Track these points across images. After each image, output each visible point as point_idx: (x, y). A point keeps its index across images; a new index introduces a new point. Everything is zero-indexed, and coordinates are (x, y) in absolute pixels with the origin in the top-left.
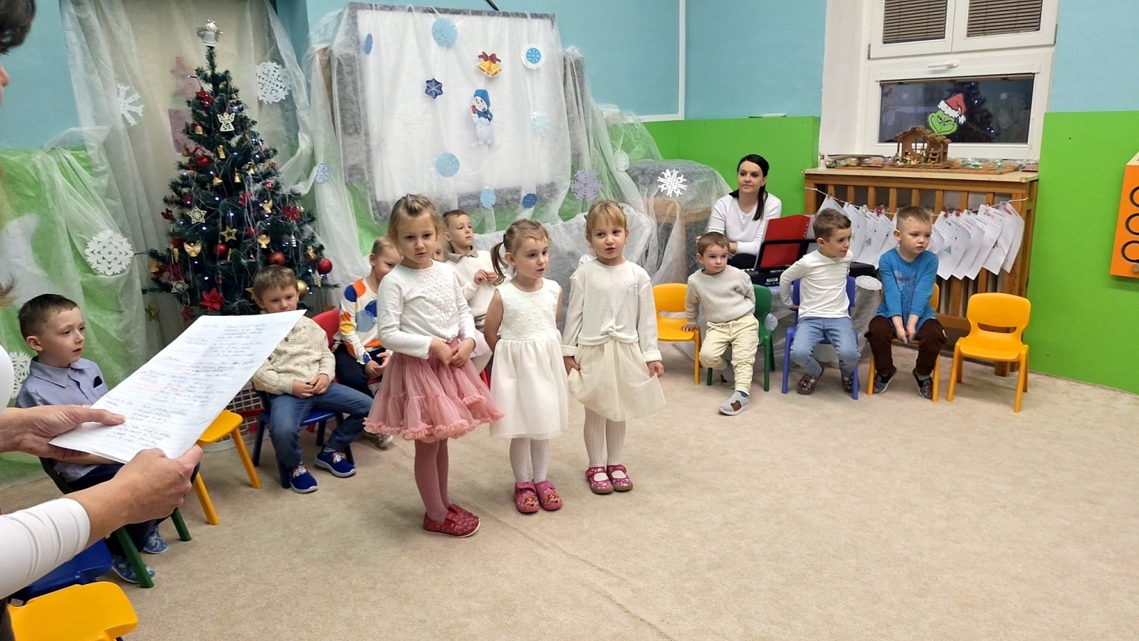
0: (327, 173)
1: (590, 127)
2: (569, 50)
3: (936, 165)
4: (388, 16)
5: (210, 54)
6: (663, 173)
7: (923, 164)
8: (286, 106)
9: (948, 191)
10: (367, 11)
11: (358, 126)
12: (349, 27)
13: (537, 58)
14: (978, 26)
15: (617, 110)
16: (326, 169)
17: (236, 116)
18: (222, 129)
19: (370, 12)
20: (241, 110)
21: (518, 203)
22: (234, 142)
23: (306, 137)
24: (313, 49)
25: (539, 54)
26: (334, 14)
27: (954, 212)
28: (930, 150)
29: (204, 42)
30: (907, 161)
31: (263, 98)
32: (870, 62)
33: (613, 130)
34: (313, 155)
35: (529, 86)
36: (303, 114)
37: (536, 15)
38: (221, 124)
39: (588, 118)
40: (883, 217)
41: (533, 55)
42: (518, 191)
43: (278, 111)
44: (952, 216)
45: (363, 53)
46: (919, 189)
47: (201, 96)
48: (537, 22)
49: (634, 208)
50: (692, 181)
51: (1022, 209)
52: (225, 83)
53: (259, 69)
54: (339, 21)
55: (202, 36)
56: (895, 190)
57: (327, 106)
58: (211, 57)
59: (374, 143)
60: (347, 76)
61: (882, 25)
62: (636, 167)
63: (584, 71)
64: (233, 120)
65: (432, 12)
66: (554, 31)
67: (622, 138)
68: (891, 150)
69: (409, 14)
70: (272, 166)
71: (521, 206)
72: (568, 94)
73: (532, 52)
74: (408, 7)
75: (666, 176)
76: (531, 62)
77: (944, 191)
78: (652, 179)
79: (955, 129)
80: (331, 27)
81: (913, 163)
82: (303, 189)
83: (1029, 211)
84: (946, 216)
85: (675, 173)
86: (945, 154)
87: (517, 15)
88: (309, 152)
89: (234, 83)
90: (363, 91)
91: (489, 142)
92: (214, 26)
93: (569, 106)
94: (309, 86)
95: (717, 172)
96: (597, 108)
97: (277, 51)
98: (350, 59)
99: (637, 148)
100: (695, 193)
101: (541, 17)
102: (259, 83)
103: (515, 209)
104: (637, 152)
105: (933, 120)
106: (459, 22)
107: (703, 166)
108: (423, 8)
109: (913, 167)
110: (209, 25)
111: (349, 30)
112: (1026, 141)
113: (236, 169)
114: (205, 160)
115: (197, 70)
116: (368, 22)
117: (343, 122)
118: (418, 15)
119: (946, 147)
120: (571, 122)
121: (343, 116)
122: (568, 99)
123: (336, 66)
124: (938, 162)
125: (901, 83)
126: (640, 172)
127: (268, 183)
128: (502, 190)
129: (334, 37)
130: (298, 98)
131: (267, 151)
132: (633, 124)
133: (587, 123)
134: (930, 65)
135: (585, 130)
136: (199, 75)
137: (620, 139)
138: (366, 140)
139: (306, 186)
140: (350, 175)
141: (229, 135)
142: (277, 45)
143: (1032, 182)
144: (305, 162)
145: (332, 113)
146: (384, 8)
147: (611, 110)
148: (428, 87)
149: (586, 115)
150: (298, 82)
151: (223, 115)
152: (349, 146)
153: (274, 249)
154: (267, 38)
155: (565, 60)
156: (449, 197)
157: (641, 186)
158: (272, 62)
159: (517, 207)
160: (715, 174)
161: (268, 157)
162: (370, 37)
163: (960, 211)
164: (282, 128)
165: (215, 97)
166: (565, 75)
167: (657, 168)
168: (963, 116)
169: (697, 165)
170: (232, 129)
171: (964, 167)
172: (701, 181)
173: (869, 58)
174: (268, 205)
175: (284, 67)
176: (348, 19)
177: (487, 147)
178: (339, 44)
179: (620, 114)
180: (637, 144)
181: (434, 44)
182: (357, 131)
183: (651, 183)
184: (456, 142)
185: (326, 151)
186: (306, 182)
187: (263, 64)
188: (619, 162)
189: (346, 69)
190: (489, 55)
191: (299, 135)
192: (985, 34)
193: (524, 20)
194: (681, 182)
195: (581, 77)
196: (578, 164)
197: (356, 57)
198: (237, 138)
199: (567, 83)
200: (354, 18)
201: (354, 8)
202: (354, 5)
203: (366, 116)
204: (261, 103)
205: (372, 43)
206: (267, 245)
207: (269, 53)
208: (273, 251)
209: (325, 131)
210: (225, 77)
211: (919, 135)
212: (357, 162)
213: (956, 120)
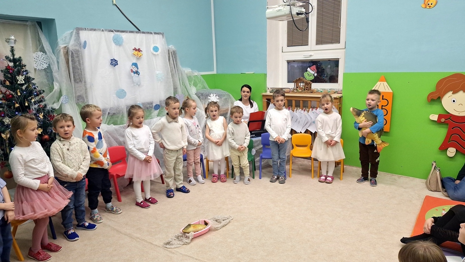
0: (67, 99)
1: (180, 77)
2: (170, 46)
3: (308, 91)
4: (93, 34)
5: (12, 50)
6: (210, 95)
7: (303, 91)
8: (47, 71)
9: (312, 101)
10: (84, 31)
11: (81, 79)
12: (76, 38)
13: (157, 50)
14: (319, 42)
15: (190, 70)
16: (67, 97)
17: (25, 77)
18: (19, 83)
19: (85, 31)
20: (27, 73)
21: (152, 108)
22: (24, 88)
23: (57, 84)
24: (60, 47)
25: (158, 48)
26: (69, 32)
27: (315, 109)
28: (305, 86)
29: (9, 44)
30: (298, 90)
31: (36, 67)
32: (283, 53)
33: (189, 78)
34: (61, 91)
35: (154, 62)
36: (55, 74)
37: (156, 33)
38: (18, 80)
39: (179, 73)
40: (291, 110)
41: (156, 49)
42: (152, 103)
43: (44, 72)
44: (314, 110)
45: (82, 48)
46: (303, 100)
47: (8, 68)
48: (156, 35)
49: (200, 109)
50: (221, 98)
51: (338, 108)
52: (19, 62)
53: (34, 55)
54: (71, 36)
55: (8, 42)
56: (294, 101)
57: (67, 71)
58: (12, 51)
59: (88, 86)
60: (76, 58)
61: (287, 40)
62: (199, 93)
63: (177, 55)
64: (24, 78)
65: (112, 31)
66: (164, 39)
67: (193, 81)
68: (292, 86)
69: (103, 32)
70: (42, 98)
71: (153, 109)
72: (171, 65)
73: (155, 47)
74: (102, 30)
75: (211, 96)
76: (155, 51)
77: (311, 101)
78: (206, 97)
79: (313, 78)
80: (68, 38)
81: (300, 91)
82: (56, 106)
83: (340, 108)
84: (312, 110)
85: (215, 95)
86: (311, 87)
87: (148, 33)
88: (59, 90)
89: (24, 62)
90: (83, 64)
91: (139, 84)
92: (14, 38)
93: (172, 69)
94: (58, 62)
95: (230, 95)
96: (183, 69)
97: (43, 47)
98: (77, 51)
99: (199, 85)
100: (223, 102)
101: (158, 34)
102: (35, 61)
103: (150, 111)
104: (199, 86)
105: (306, 74)
106: (124, 36)
107: (225, 92)
108: (108, 30)
109: (300, 92)
110: (11, 37)
111: (76, 39)
112: (338, 83)
113: (26, 100)
114: (10, 96)
115: (6, 57)
116: (84, 35)
117: (74, 77)
118: (106, 33)
119: (311, 85)
120: (173, 75)
121: (74, 75)
122: (171, 66)
123: (71, 54)
124: (309, 90)
125: (294, 61)
126: (201, 94)
127: (41, 105)
128: (145, 103)
129: (69, 42)
130: (53, 68)
131: (40, 91)
132: (197, 75)
133: (179, 76)
134: (304, 55)
135: (178, 78)
136: (7, 59)
137: (192, 81)
138: (84, 85)
139: (58, 105)
140: (78, 100)
141: (22, 85)
142: (43, 45)
143: (340, 97)
144: (57, 95)
145: (69, 74)
146: (91, 30)
147: (188, 70)
148: (111, 62)
149: (178, 73)
150: (53, 61)
151: (19, 76)
152: (77, 87)
153: (44, 133)
154: (38, 42)
155: (169, 51)
156: (122, 107)
157: (202, 100)
158: (41, 52)
159: (151, 110)
160: (229, 95)
161: (41, 94)
162: (85, 42)
163: (317, 108)
164: (46, 80)
165: (15, 69)
166: (169, 57)
167: (207, 93)
168: (316, 73)
169: (223, 91)
170: (24, 82)
171: (317, 92)
172: (224, 98)
173: (282, 52)
174: (42, 115)
175: (46, 54)
176: (75, 34)
177: (138, 86)
178: (72, 45)
179: (192, 72)
180: (199, 83)
181: (113, 45)
182: (81, 81)
183: (205, 99)
184: (124, 84)
185: (67, 90)
186: (57, 103)
187: (36, 53)
188: (192, 91)
189: (75, 55)
190: (137, 49)
191: (54, 83)
192: (322, 44)
193: (151, 35)
194: (217, 98)
195: (175, 57)
196: (176, 92)
197: (80, 50)
198: (25, 86)
199: (170, 60)
200: (78, 34)
201: (78, 30)
202: (78, 29)
203: (84, 75)
204: (35, 70)
205: (86, 44)
206: (41, 132)
207: (39, 48)
208: (44, 134)
209: (66, 81)
210: (20, 60)
211: (301, 80)
212: (81, 94)
213: (314, 75)
